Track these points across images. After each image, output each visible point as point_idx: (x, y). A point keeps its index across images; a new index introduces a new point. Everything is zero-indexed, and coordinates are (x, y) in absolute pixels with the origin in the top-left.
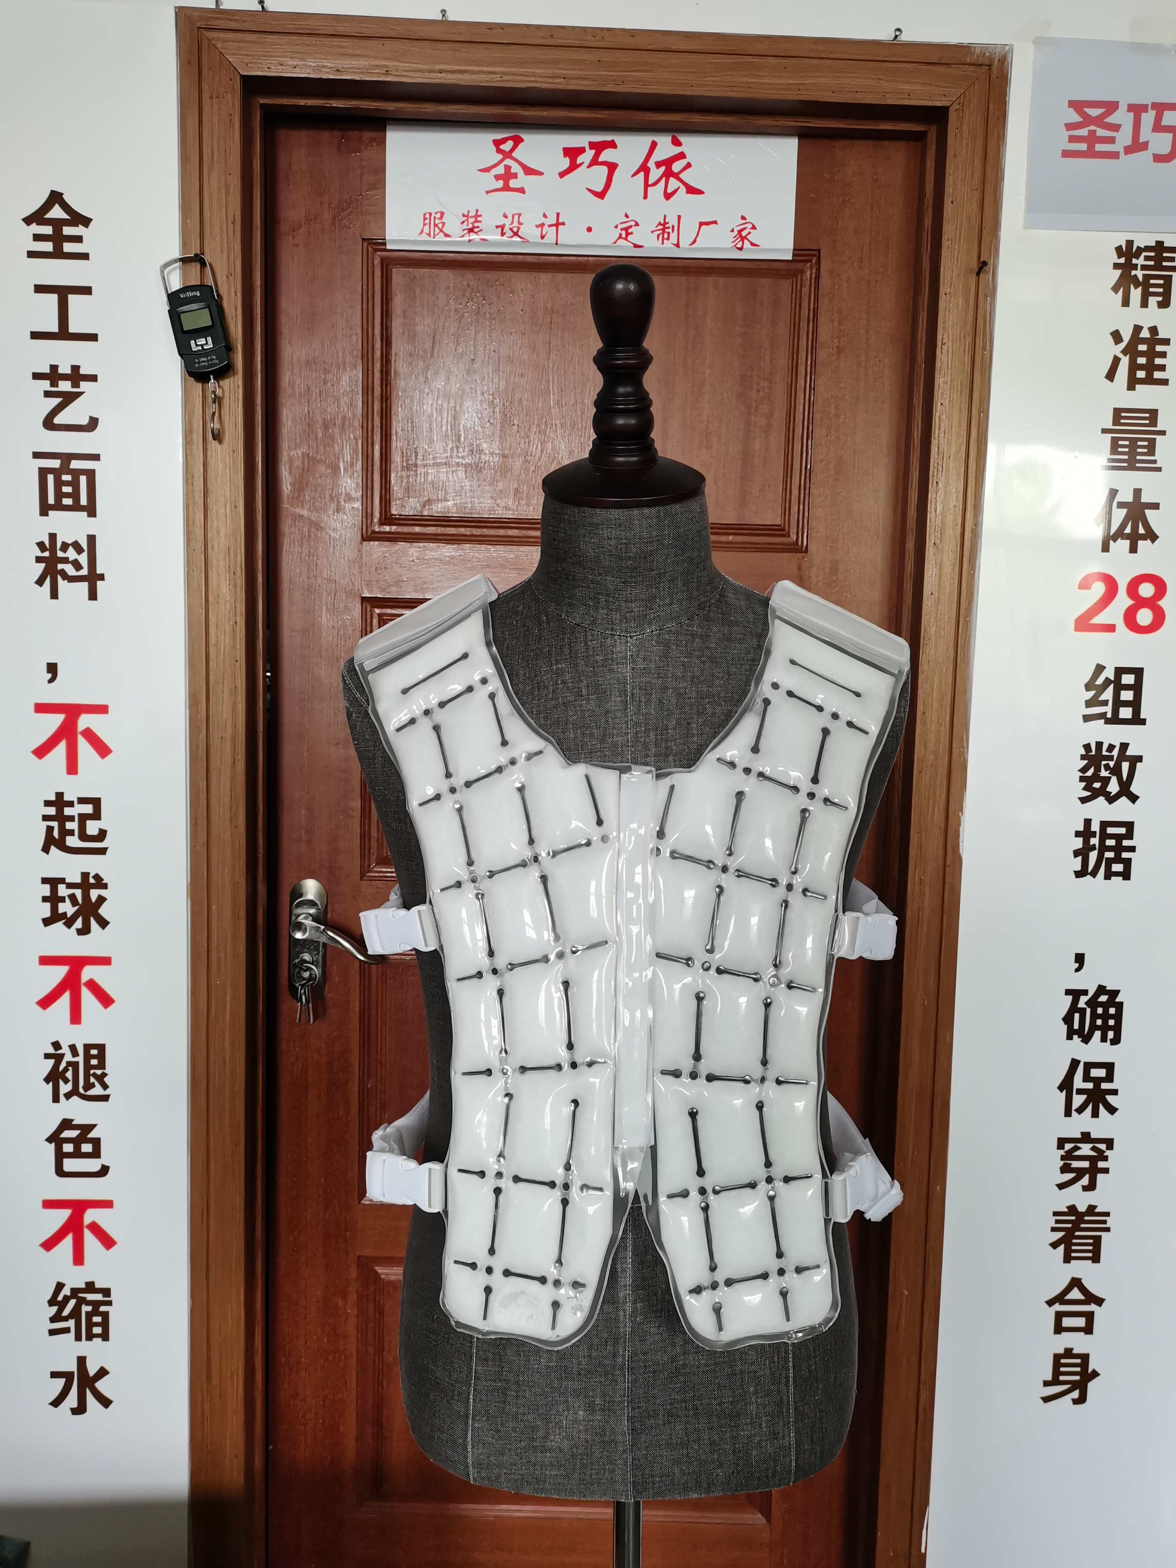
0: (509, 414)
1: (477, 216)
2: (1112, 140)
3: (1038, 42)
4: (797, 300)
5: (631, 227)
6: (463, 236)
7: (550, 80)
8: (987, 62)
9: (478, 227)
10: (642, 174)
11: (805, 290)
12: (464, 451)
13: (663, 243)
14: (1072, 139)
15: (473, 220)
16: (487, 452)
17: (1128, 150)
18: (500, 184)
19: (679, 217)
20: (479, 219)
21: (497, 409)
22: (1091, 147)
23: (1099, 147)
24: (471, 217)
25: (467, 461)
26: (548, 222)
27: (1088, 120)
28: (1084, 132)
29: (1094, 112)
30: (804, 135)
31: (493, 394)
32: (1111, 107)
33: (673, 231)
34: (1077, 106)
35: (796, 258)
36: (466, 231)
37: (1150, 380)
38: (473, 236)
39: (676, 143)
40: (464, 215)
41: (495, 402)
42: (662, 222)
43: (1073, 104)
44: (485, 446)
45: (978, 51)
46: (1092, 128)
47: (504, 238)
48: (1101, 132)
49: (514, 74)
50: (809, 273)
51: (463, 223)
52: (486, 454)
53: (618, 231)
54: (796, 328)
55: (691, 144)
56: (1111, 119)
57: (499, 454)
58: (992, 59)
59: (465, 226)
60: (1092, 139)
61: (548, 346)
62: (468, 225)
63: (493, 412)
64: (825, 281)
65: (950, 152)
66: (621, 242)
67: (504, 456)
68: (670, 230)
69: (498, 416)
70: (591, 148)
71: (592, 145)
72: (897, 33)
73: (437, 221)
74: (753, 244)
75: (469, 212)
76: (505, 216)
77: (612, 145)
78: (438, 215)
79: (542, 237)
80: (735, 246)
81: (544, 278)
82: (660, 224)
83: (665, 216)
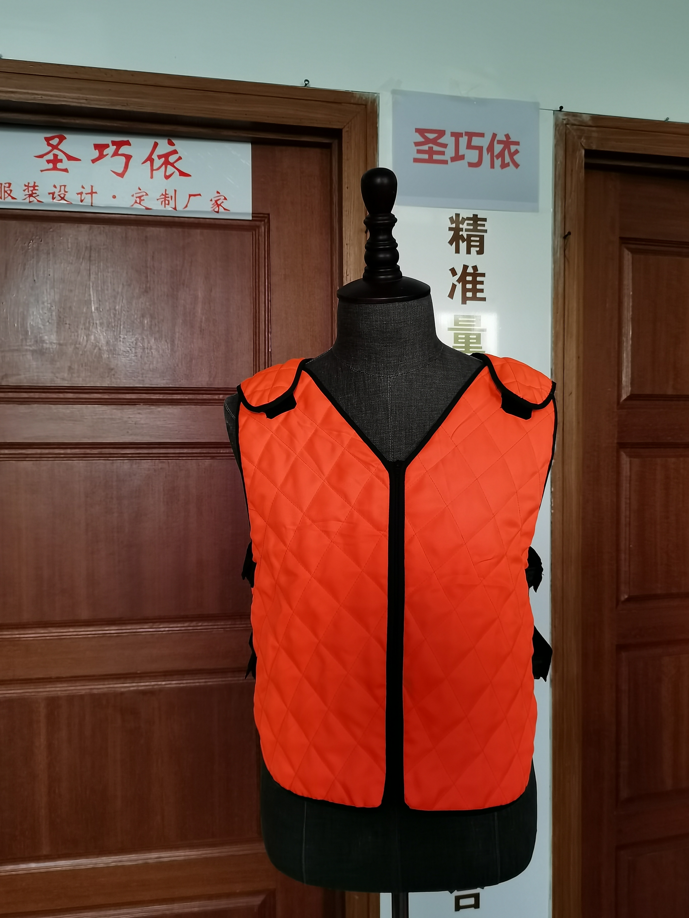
0: (62, 317)
1: (34, 186)
2: (443, 153)
3: (394, 92)
4: (256, 244)
5: (143, 196)
6: (25, 199)
7: (77, 101)
8: (364, 103)
9: (36, 193)
10: (149, 162)
11: (262, 239)
12: (31, 342)
13: (165, 207)
14: (419, 152)
15: (32, 189)
16: (47, 342)
17: (453, 159)
18: (51, 166)
19: (175, 191)
20: (36, 188)
21: (54, 313)
22: (431, 157)
23: (436, 157)
24: (31, 187)
25: (33, 348)
26: (84, 191)
27: (427, 141)
28: (426, 147)
29: (431, 136)
30: (254, 142)
31: (50, 304)
32: (441, 133)
33: (172, 199)
34: (421, 131)
35: (254, 219)
36: (28, 196)
37: (474, 298)
38: (32, 199)
39: (171, 144)
40: (25, 186)
41: (52, 308)
42: (164, 194)
43: (418, 130)
44: (46, 337)
45: (358, 96)
46: (431, 145)
47: (54, 201)
48: (436, 148)
49: (51, 96)
50: (263, 228)
51: (24, 191)
52: (46, 343)
53: (135, 198)
54: (257, 263)
55: (181, 145)
56: (441, 141)
57: (56, 343)
58: (366, 100)
59: (26, 192)
60: (431, 152)
61: (88, 272)
62: (28, 192)
63: (51, 315)
64: (273, 233)
65: (344, 157)
66: (137, 206)
67: (60, 344)
68: (170, 199)
69: (55, 318)
70: (113, 145)
71: (114, 143)
72: (306, 82)
73: (6, 189)
74: (225, 209)
75: (29, 183)
76: (55, 186)
77: (128, 143)
78: (7, 185)
79: (82, 201)
80: (214, 210)
81: (85, 227)
82: (163, 195)
83: (166, 190)
